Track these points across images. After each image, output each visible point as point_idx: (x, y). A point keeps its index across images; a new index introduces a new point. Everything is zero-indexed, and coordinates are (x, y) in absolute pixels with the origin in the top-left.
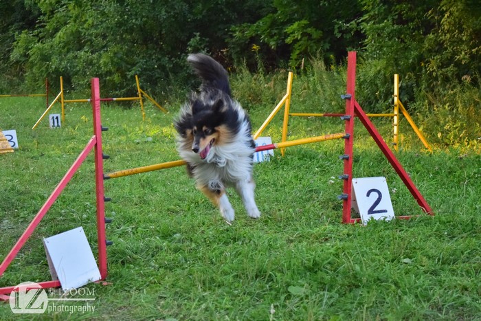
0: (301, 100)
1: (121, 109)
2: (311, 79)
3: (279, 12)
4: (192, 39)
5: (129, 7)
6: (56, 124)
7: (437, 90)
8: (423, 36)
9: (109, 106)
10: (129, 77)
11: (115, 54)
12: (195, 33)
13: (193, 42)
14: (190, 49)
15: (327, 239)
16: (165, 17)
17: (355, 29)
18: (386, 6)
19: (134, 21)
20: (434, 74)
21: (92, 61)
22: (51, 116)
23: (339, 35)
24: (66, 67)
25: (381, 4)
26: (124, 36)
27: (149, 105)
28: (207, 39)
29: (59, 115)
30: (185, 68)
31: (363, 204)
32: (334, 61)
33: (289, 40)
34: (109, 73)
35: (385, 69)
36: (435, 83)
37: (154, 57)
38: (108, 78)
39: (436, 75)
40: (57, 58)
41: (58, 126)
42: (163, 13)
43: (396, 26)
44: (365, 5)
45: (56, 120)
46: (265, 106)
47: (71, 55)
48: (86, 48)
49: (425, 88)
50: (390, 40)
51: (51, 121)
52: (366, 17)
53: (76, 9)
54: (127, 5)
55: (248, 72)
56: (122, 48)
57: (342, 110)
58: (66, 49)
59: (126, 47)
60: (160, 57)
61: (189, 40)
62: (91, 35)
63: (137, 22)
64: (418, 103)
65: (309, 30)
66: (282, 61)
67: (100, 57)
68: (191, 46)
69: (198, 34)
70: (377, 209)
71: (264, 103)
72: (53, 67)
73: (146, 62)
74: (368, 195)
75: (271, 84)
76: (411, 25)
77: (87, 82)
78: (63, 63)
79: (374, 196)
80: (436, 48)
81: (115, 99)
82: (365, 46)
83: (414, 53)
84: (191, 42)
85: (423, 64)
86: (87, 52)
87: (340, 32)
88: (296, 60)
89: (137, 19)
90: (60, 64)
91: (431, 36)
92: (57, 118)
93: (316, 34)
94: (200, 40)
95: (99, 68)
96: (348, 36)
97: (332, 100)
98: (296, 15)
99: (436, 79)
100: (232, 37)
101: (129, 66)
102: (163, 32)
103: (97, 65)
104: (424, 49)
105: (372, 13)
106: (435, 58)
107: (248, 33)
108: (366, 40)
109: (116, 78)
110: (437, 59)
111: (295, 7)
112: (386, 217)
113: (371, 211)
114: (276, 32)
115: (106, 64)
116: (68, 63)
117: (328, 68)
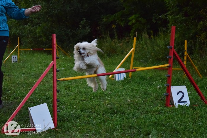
0: (136, 52)
1: (46, 54)
2: (141, 42)
3: (126, 9)
4: (82, 21)
5: (51, 5)
6: (15, 60)
7: (204, 49)
8: (197, 23)
9: (40, 53)
10: (50, 39)
11: (44, 27)
12: (83, 18)
13: (82, 22)
14: (81, 26)
15: (159, 113)
16: (69, 10)
17: (164, 19)
18: (179, 8)
19: (54, 11)
20: (203, 41)
21: (32, 30)
22: (13, 56)
23: (155, 22)
24: (19, 33)
25: (176, 7)
26: (48, 19)
27: (60, 53)
28: (89, 21)
29: (16, 56)
30: (78, 35)
31: (176, 98)
32: (152, 34)
33: (130, 23)
34: (40, 37)
35: (178, 38)
36: (203, 46)
37: (63, 29)
38: (40, 39)
39: (204, 42)
40: (14, 29)
41: (16, 61)
42: (69, 8)
43: (184, 18)
44: (169, 7)
45: (15, 59)
46: (118, 55)
47: (21, 27)
48: (29, 24)
49: (198, 48)
50: (181, 24)
51: (13, 59)
52: (169, 13)
53: (25, 5)
54: (51, 4)
55: (110, 38)
56: (47, 25)
57: (156, 58)
58: (18, 24)
59: (50, 24)
60: (66, 29)
61: (80, 22)
62: (32, 18)
63: (55, 12)
64: (194, 55)
65: (140, 19)
66: (127, 33)
67: (36, 28)
68: (81, 25)
69: (85, 19)
70: (182, 101)
71: (117, 53)
72: (13, 33)
73: (59, 32)
74: (178, 94)
75: (121, 44)
76: (192, 17)
77: (29, 41)
78: (17, 31)
79: (181, 94)
80: (204, 29)
81: (44, 49)
82: (168, 27)
83: (193, 31)
84: (81, 23)
85: (197, 36)
86: (30, 26)
87: (155, 20)
88: (133, 33)
89: (55, 11)
90: (16, 31)
91: (201, 23)
92: (16, 57)
93: (143, 21)
94: (86, 22)
95: (36, 34)
96: (159, 22)
97: (152, 53)
98: (134, 11)
99: (204, 44)
100: (102, 21)
101: (51, 34)
102: (68, 18)
103: (35, 32)
104: (198, 29)
105: (172, 11)
106: (203, 33)
107: (110, 19)
108: (169, 24)
109: (44, 39)
110: (204, 34)
111: (133, 7)
112: (186, 105)
113: (179, 102)
114: (124, 18)
115: (39, 32)
116: (20, 31)
117: (150, 37)
